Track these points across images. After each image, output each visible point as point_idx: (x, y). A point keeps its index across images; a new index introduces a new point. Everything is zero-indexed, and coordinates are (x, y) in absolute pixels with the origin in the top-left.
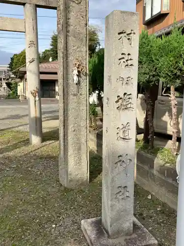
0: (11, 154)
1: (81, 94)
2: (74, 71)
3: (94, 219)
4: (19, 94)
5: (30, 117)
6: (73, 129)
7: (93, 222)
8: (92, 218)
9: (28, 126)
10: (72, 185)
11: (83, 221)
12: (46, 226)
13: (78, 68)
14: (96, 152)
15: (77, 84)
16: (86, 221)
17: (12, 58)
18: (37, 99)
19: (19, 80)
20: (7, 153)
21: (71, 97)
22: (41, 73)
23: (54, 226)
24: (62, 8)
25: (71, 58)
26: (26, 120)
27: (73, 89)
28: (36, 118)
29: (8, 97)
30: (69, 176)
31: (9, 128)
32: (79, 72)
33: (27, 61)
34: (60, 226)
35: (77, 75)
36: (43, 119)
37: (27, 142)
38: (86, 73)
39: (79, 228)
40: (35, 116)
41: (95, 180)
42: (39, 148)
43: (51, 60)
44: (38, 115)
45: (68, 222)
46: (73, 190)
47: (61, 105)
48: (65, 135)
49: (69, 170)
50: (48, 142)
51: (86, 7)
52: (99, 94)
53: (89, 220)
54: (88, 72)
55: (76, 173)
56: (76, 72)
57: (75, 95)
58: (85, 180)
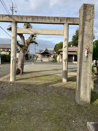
0: (54, 85)
1: (88, 62)
2: (86, 51)
3: (93, 123)
4: (57, 60)
5: (63, 70)
6: (84, 78)
7: (93, 124)
8: (92, 122)
9: (62, 74)
10: (82, 104)
11: (88, 123)
12: (70, 121)
13: (87, 50)
14: (93, 89)
15: (86, 57)
16: (90, 123)
17: (55, 46)
18: (66, 63)
19: (58, 54)
20: (53, 85)
21: (83, 63)
22: (69, 52)
23: (73, 121)
24: (81, 24)
25: (84, 46)
26: (61, 71)
27: (84, 59)
28: (65, 71)
29: (53, 61)
30: (80, 99)
31: (53, 74)
32: (88, 52)
33: (63, 47)
34: (76, 122)
35: (87, 53)
36: (68, 72)
37: (61, 81)
38: (91, 52)
39: (86, 125)
40: (65, 70)
41: (93, 103)
42: (66, 84)
43: (71, 46)
44: (66, 70)
45: (80, 121)
46: (82, 106)
47: (78, 66)
48: (80, 80)
49: (81, 97)
50: (70, 82)
51: (93, 23)
52: (96, 62)
53: (91, 123)
54: (92, 52)
55: (84, 98)
56: (86, 52)
57: (85, 62)
58: (88, 102)
